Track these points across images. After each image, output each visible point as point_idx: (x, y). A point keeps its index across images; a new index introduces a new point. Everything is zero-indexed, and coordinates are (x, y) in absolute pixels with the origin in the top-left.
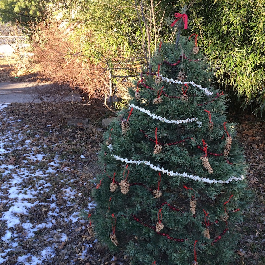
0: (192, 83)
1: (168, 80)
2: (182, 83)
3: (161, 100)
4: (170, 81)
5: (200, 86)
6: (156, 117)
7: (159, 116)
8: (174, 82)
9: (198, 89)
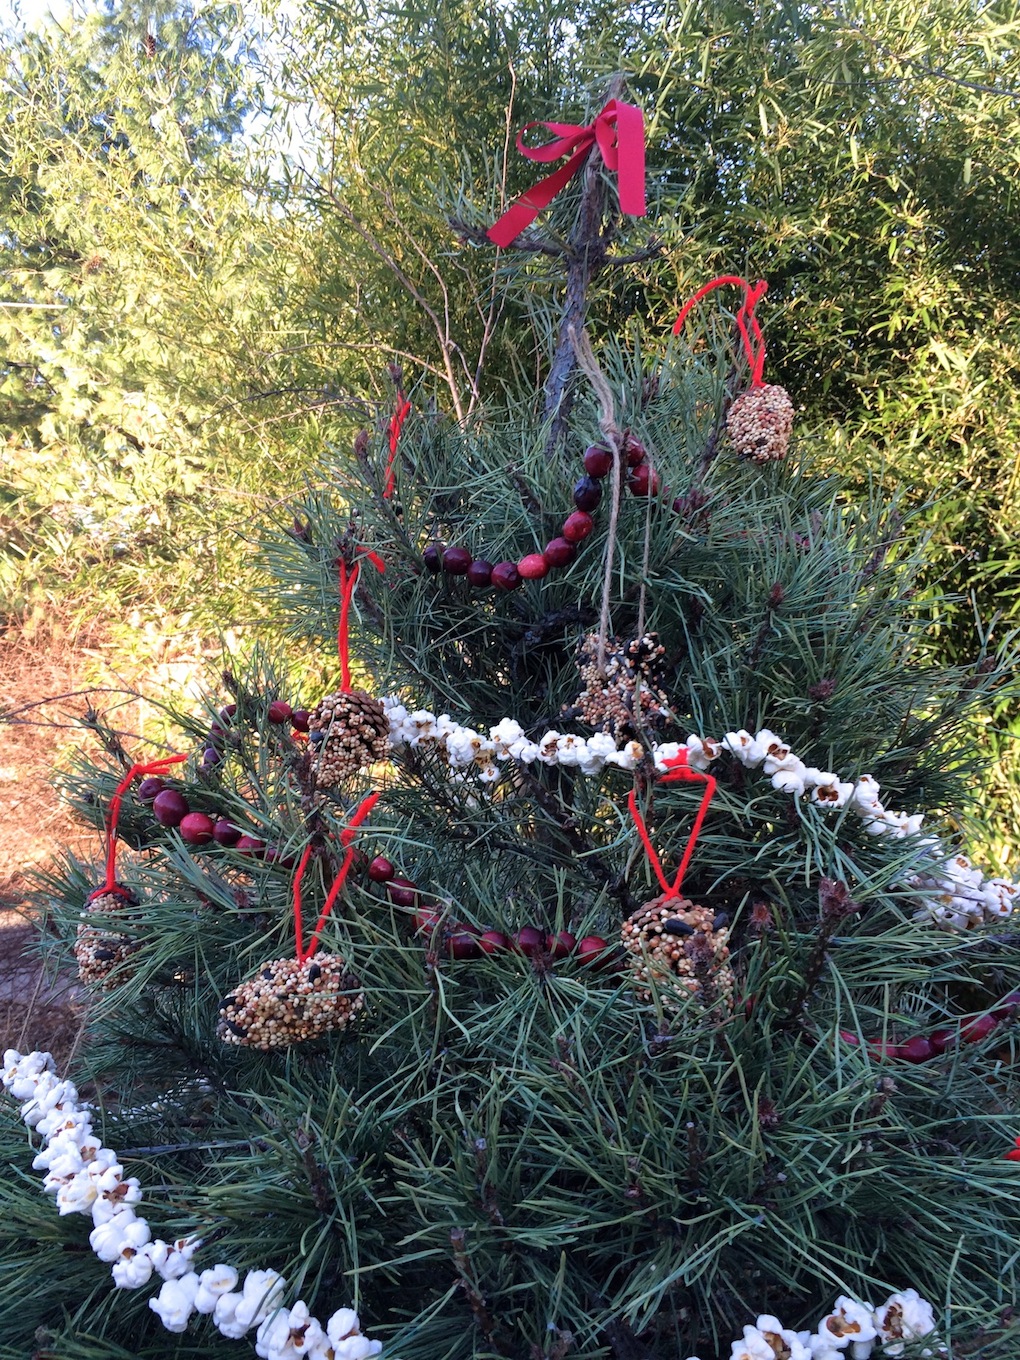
0: (755, 745)
1: (460, 739)
2: (625, 758)
3: (327, 997)
4: (488, 745)
5: (868, 790)
6: (203, 1300)
7: (262, 1282)
8: (528, 751)
9: (851, 828)
